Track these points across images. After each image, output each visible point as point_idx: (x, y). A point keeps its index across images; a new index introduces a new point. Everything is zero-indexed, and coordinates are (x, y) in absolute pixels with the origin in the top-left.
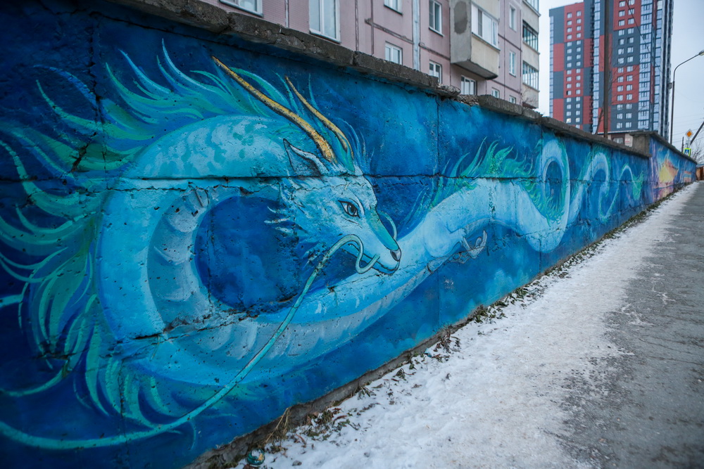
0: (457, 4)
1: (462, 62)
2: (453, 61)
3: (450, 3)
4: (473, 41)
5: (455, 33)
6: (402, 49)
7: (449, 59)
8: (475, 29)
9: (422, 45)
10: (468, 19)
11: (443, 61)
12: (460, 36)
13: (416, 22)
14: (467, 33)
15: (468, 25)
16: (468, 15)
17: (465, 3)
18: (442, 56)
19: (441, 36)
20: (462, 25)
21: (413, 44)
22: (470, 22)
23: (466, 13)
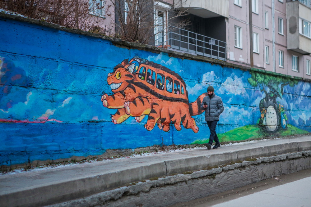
0: (291, 18)
1: (294, 49)
2: (289, 48)
3: (287, 17)
4: (300, 38)
5: (290, 34)
6: (268, 47)
7: (286, 47)
8: (300, 32)
9: (276, 42)
10: (297, 26)
11: (284, 49)
12: (293, 35)
13: (274, 32)
14: (297, 34)
15: (297, 29)
16: (297, 24)
17: (295, 18)
18: (283, 46)
19: (283, 36)
20: (293, 29)
21: (272, 43)
22: (298, 28)
23: (296, 23)
